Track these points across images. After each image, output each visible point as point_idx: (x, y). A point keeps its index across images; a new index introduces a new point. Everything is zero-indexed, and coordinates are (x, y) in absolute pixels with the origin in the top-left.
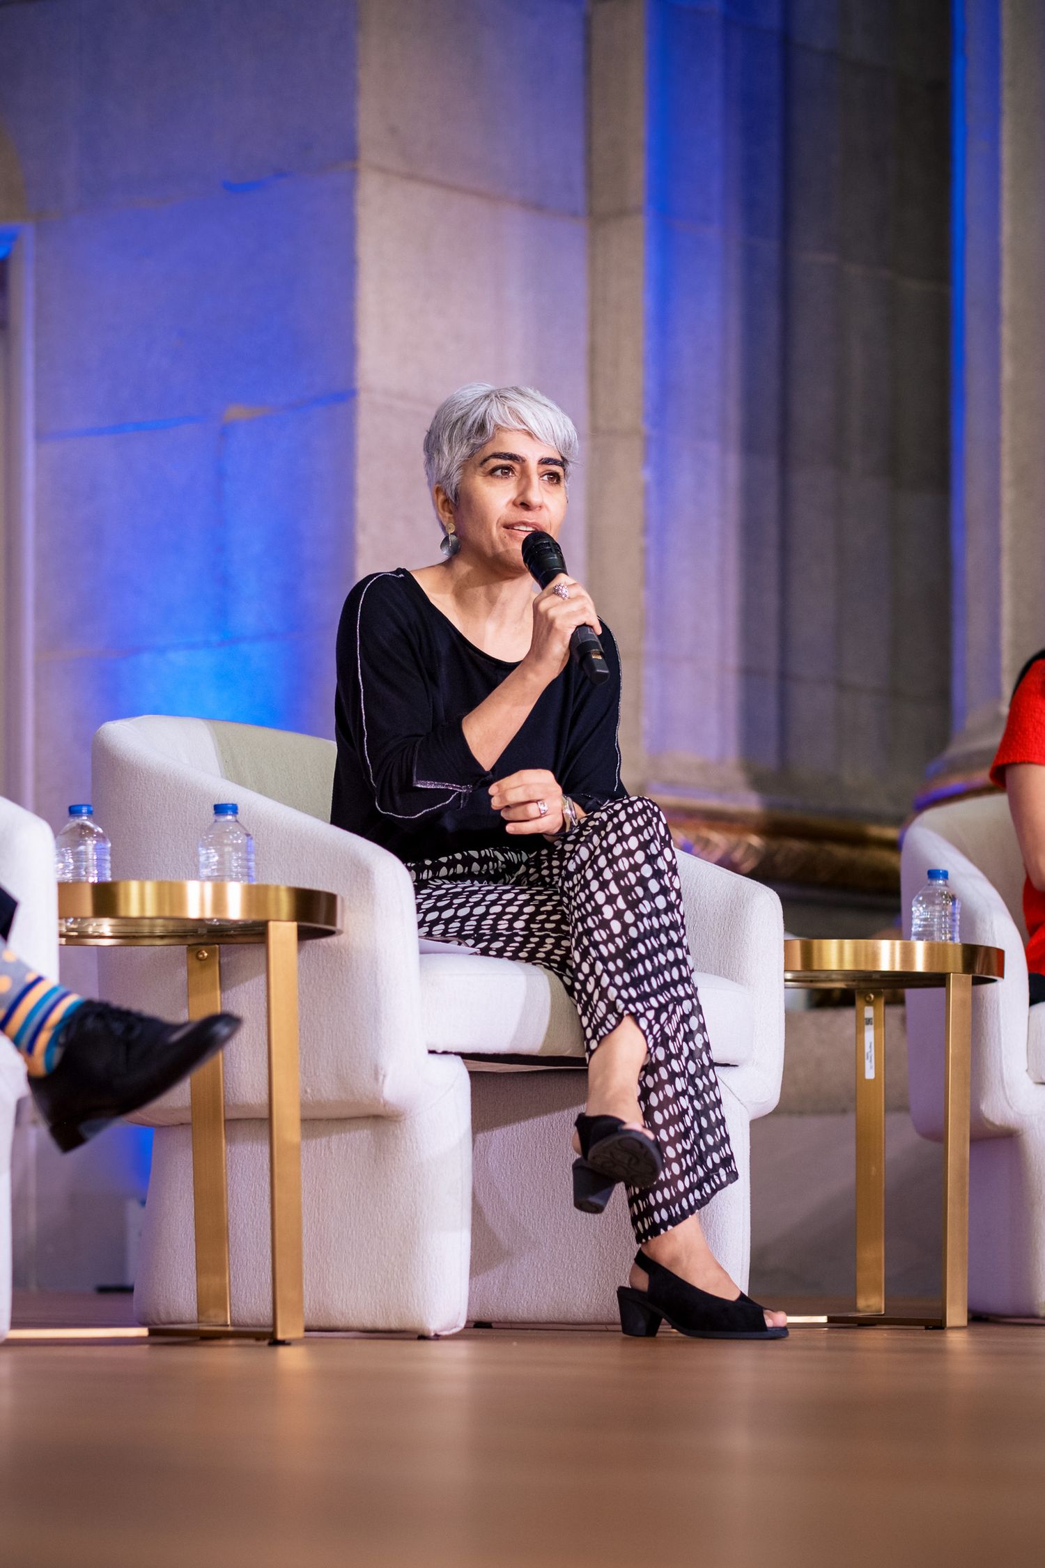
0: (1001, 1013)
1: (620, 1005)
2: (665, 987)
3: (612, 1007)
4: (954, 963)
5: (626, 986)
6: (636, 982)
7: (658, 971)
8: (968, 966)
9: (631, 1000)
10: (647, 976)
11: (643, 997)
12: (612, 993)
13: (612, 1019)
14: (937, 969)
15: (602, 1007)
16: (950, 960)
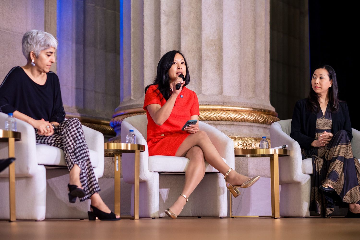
0: (143, 158)
1: (73, 162)
3: (72, 163)
4: (136, 148)
5: (74, 158)
6: (76, 157)
7: (81, 155)
8: (139, 149)
9: (75, 161)
10: (79, 156)
11: (78, 160)
12: (72, 160)
13: (72, 166)
14: (133, 149)
15: (70, 163)
16: (135, 147)
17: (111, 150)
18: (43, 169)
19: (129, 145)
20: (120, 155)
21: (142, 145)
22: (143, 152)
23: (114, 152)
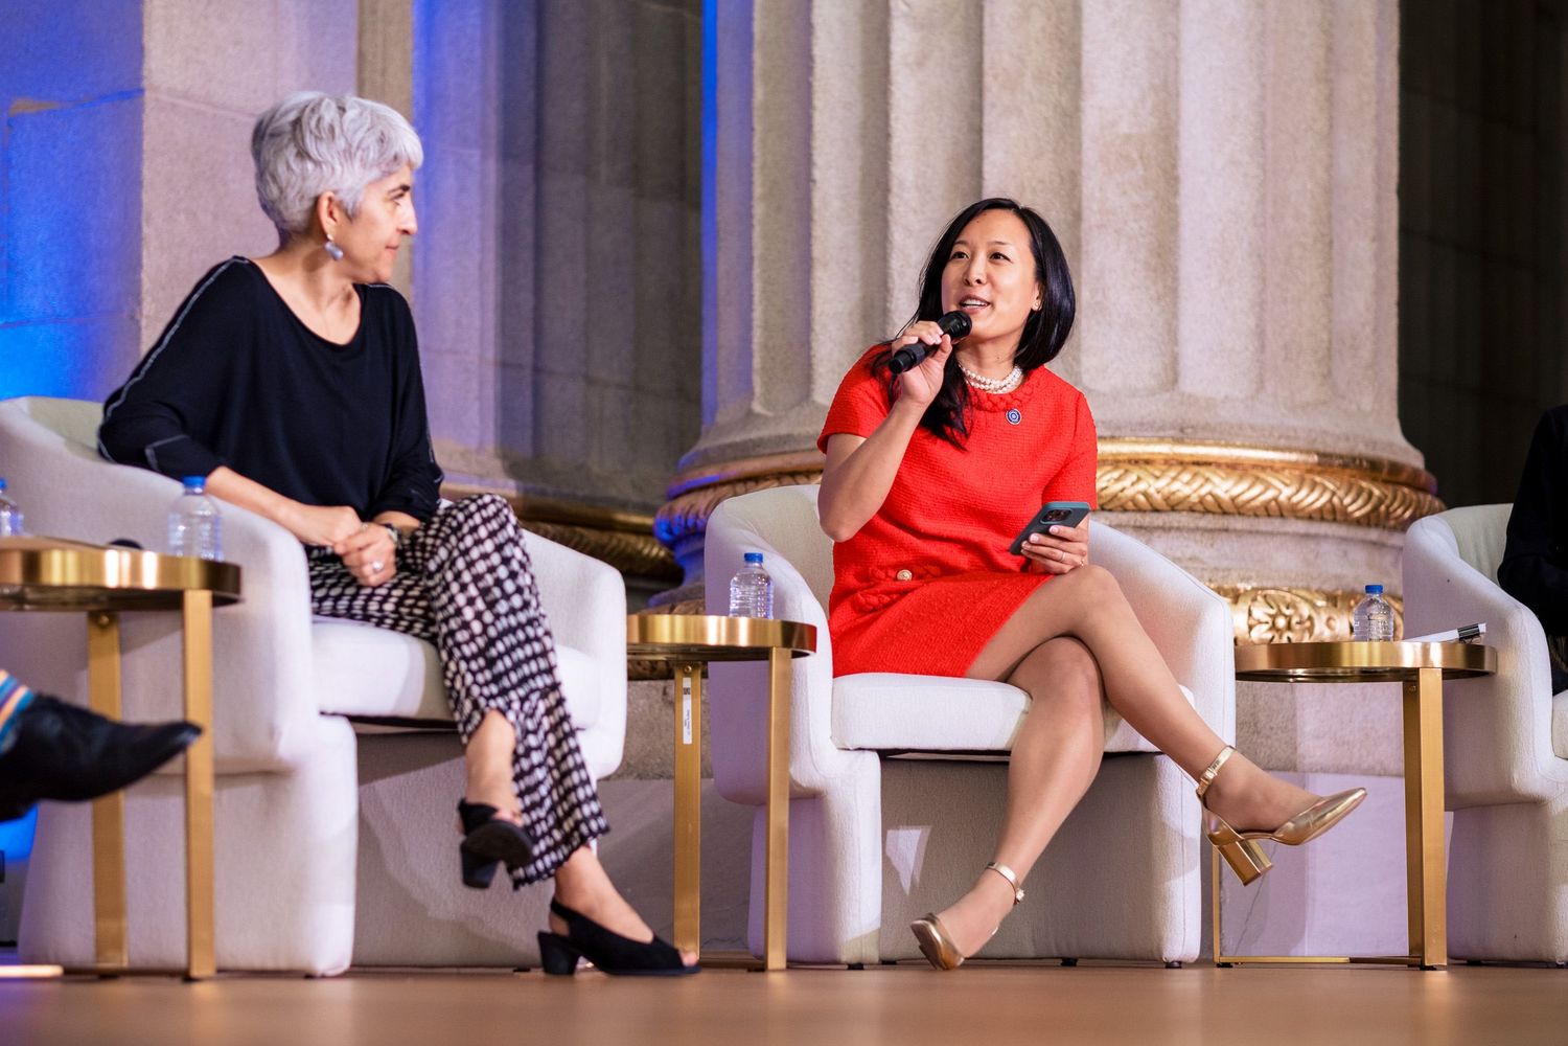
0: (809, 684)
1: (482, 702)
2: (524, 680)
3: (476, 706)
4: (774, 638)
5: (487, 684)
6: (496, 679)
8: (787, 642)
9: (493, 697)
10: (507, 672)
11: (504, 692)
13: (477, 717)
14: (758, 644)
16: (770, 635)
17: (658, 650)
18: (345, 735)
19: (743, 623)
20: (700, 672)
21: (802, 625)
22: (807, 655)
23: (675, 656)
